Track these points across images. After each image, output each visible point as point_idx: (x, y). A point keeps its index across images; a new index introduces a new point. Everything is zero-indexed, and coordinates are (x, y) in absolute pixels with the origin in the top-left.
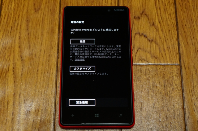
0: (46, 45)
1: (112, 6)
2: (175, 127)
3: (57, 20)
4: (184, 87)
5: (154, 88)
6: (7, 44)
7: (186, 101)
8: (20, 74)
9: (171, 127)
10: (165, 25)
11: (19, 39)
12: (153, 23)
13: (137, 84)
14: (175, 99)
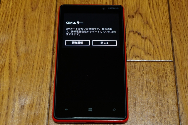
0: (42, 42)
1: (107, 4)
2: (169, 122)
3: (53, 18)
4: (178, 83)
5: (148, 84)
6: (4, 41)
7: (180, 97)
8: (16, 69)
9: (165, 122)
10: (158, 23)
11: (16, 36)
12: (147, 21)
13: (131, 79)
14: (169, 94)
